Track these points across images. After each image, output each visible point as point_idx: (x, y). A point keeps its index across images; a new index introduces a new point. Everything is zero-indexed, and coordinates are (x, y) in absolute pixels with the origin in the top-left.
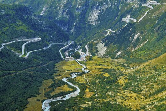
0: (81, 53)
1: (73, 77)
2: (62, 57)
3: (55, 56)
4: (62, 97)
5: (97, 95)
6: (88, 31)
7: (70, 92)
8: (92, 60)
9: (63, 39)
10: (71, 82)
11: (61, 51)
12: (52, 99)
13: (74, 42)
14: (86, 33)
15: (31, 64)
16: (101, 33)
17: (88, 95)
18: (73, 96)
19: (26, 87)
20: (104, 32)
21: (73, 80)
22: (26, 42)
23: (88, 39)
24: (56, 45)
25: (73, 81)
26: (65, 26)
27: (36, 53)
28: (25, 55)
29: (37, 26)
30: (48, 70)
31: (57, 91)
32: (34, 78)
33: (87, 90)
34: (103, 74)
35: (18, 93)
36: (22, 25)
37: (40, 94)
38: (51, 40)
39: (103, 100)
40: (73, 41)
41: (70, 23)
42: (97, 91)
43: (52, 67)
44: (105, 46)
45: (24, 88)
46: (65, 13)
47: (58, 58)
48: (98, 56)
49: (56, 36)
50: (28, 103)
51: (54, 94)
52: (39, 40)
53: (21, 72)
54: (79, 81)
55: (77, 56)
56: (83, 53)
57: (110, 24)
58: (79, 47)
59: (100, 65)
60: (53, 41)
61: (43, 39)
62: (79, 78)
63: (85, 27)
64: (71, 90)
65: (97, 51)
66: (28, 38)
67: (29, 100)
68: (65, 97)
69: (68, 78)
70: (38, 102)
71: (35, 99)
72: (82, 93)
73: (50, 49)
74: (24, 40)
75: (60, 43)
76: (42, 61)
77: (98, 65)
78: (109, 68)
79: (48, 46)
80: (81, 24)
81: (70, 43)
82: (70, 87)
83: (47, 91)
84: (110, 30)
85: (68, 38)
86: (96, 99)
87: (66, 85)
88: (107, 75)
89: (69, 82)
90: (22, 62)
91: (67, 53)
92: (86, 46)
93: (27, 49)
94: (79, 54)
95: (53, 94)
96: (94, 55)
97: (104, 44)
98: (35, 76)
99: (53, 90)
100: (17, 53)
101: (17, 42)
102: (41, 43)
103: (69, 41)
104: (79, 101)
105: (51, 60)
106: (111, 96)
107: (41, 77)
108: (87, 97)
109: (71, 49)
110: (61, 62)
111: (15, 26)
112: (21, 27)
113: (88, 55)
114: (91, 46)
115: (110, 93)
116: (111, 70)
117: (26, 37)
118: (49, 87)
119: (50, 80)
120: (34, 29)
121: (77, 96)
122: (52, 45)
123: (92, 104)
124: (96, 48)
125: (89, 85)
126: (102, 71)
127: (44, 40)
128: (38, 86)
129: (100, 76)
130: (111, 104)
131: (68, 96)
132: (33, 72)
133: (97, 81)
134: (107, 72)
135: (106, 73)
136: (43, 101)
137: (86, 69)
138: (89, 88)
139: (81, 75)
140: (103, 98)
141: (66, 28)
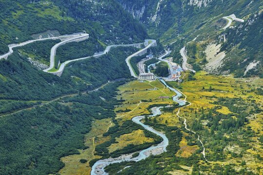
0: (170, 64)
1: (155, 115)
2: (133, 74)
3: (117, 70)
4: (131, 155)
5: (204, 153)
6: (186, 19)
7: (147, 146)
8: (195, 79)
9: (135, 36)
10: (151, 125)
11: (131, 61)
12: (110, 159)
13: (158, 42)
14: (183, 24)
15: (69, 88)
16: (215, 23)
17: (186, 152)
18: (154, 153)
19: (58, 135)
20: (219, 21)
21: (155, 121)
22: (58, 41)
23: (186, 37)
24: (121, 49)
25: (155, 124)
26: (138, 9)
27: (79, 64)
28: (56, 68)
29: (80, 9)
30: (103, 99)
31: (122, 142)
32: (74, 116)
33: (184, 142)
34: (216, 108)
35: (41, 147)
36: (50, 7)
37: (86, 148)
38: (110, 39)
39: (218, 162)
40: (155, 41)
41: (148, 2)
42: (204, 143)
43: (113, 92)
44: (221, 51)
45: (53, 137)
47: (124, 76)
48: (207, 71)
49: (121, 29)
50: (62, 166)
51: (115, 149)
52: (84, 39)
53: (47, 103)
54: (166, 122)
55: (163, 72)
56: (175, 64)
57: (233, 4)
58: (167, 53)
59: (211, 90)
60: (113, 39)
61: (93, 37)
62: (167, 116)
63: (181, 11)
64: (151, 140)
65: (205, 62)
66: (62, 35)
67: (64, 160)
68: (137, 155)
69: (143, 117)
70: (82, 165)
71: (77, 158)
72: (173, 148)
73: (106, 56)
74: (54, 38)
75: (129, 45)
76: (92, 80)
77: (206, 90)
78: (231, 96)
79: (103, 49)
80: (172, 5)
81: (150, 43)
82: (148, 134)
83: (101, 142)
84: (233, 17)
85: (145, 33)
86: (201, 161)
87: (140, 132)
88: (225, 111)
89: (145, 124)
90: (51, 82)
91: (141, 66)
92: (182, 51)
93: (61, 55)
94: (167, 67)
95: (112, 148)
96: (198, 69)
97: (220, 45)
98: (76, 112)
99: (114, 141)
100: (41, 65)
101: (41, 42)
102: (89, 44)
103: (147, 41)
104: (166, 164)
105: (108, 79)
106: (235, 156)
107: (88, 114)
108: (183, 155)
109: (150, 57)
110: (129, 84)
111: (36, 10)
112: (47, 12)
113: (187, 69)
114: (192, 51)
115: (231, 149)
116: (234, 100)
117: (57, 32)
118: (105, 135)
119: (108, 120)
120: (74, 16)
121: (163, 154)
122: (112, 49)
123: (195, 170)
124: (204, 55)
125: (188, 132)
126: (215, 103)
127: (95, 37)
128: (82, 133)
129: (210, 114)
130: (234, 171)
131: (145, 153)
132: (72, 103)
133: (205, 123)
134: (226, 105)
135: (224, 108)
136: (92, 163)
137: (182, 97)
138: (187, 138)
139: (170, 110)
140: (218, 159)
141: (141, 14)
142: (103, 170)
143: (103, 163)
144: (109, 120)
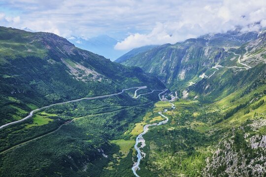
0: (172, 96)
2: (160, 99)
3: (155, 98)
5: (178, 123)
8: (179, 101)
9: (162, 88)
11: (160, 95)
15: (139, 103)
17: (173, 123)
20: (188, 84)
21: (165, 113)
22: (138, 89)
23: (177, 88)
24: (157, 91)
27: (143, 96)
28: (136, 97)
29: (145, 79)
31: (154, 119)
33: (173, 120)
34: (184, 110)
36: (136, 79)
37: (143, 121)
38: (154, 88)
40: (168, 89)
41: (167, 78)
42: (179, 120)
43: (153, 105)
44: (187, 93)
46: (164, 72)
47: (157, 100)
48: (183, 98)
49: (157, 85)
50: (135, 126)
51: (152, 122)
52: (145, 88)
53: (132, 107)
54: (168, 114)
55: (170, 98)
58: (171, 93)
61: (148, 87)
62: (169, 112)
63: (177, 80)
64: (163, 119)
65: (182, 96)
66: (139, 87)
67: (136, 124)
69: (162, 112)
70: (141, 126)
71: (139, 124)
72: (169, 122)
73: (152, 94)
74: (136, 88)
75: (159, 90)
79: (151, 91)
80: (174, 79)
81: (166, 90)
82: (162, 117)
83: (148, 119)
84: (192, 82)
85: (165, 87)
86: (177, 126)
87: (160, 116)
88: (187, 111)
90: (134, 101)
91: (163, 96)
92: (176, 92)
93: (138, 93)
96: (180, 98)
97: (187, 91)
99: (152, 119)
100: (132, 96)
101: (132, 89)
102: (147, 90)
104: (167, 127)
105: (152, 100)
106: (188, 124)
107: (145, 111)
109: (166, 94)
110: (159, 102)
111: (132, 79)
113: (177, 98)
114: (179, 92)
115: (187, 122)
118: (149, 117)
119: (150, 113)
120: (143, 81)
122: (154, 91)
124: (182, 94)
125: (175, 117)
128: (142, 116)
132: (140, 107)
136: (144, 126)
139: (170, 110)
140: (183, 125)
141: (164, 81)
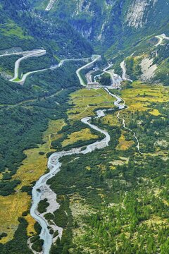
0: (113, 75)
1: (99, 116)
2: (82, 83)
3: (69, 80)
4: (80, 149)
5: (138, 147)
6: (125, 38)
7: (93, 141)
8: (132, 87)
9: (84, 52)
10: (96, 125)
11: (80, 72)
12: (63, 152)
13: (102, 57)
14: (123, 42)
15: (30, 94)
16: (148, 41)
17: (124, 145)
19: (21, 132)
20: (152, 40)
21: (99, 121)
22: (21, 56)
23: (125, 52)
24: (72, 62)
25: (99, 123)
26: (86, 30)
27: (38, 75)
28: (19, 78)
29: (39, 30)
30: (58, 104)
31: (73, 138)
32: (34, 117)
33: (122, 138)
34: (149, 110)
35: (7, 142)
36: (14, 28)
37: (43, 143)
38: (63, 54)
39: (149, 154)
40: (100, 56)
41: (95, 23)
42: (138, 138)
43: (65, 99)
44: (153, 64)
45: (17, 134)
46: (88, 7)
47: (74, 85)
48: (142, 80)
49: (71, 46)
50: (25, 157)
51: (67, 144)
52: (42, 54)
53: (12, 107)
54: (109, 122)
55: (106, 81)
56: (116, 75)
57: (163, 25)
58: (110, 66)
59: (144, 96)
60: (66, 55)
62: (110, 117)
63: (121, 31)
64: (96, 137)
65: (141, 73)
66: (24, 51)
67: (26, 152)
68: (85, 148)
69: (90, 118)
70: (40, 157)
71: (36, 151)
72: (114, 143)
73: (61, 69)
74: (17, 53)
75: (79, 60)
76: (48, 88)
77: (141, 96)
78: (161, 101)
79: (57, 63)
80: (114, 26)
81: (96, 58)
82: (94, 132)
83: (56, 138)
84: (164, 36)
85: (92, 50)
86: (136, 153)
87: (87, 130)
88: (156, 113)
89: (91, 124)
90: (15, 89)
91: (89, 76)
93: (24, 67)
94: (110, 78)
95: (65, 143)
96: (135, 79)
97: (152, 59)
98: (36, 114)
99: (66, 138)
100: (7, 76)
101: (7, 56)
102: (46, 59)
103: (93, 56)
104: (108, 156)
105: (62, 87)
106: (163, 148)
107: (45, 114)
108: (121, 149)
109: (96, 69)
110: (79, 91)
111: (3, 30)
112: (12, 32)
113: (125, 79)
114: (130, 64)
115: (160, 143)
116: (163, 104)
117: (20, 49)
118: (59, 133)
119: (61, 120)
120: (34, 35)
121: (106, 148)
122: (65, 63)
123: (130, 160)
124: (139, 67)
125: (126, 130)
126: (148, 106)
127: (51, 53)
128: (41, 131)
129: (144, 115)
130: (161, 160)
131: (91, 147)
132: (32, 107)
133: (140, 122)
134: (157, 108)
135: (155, 110)
136: (48, 155)
137: (121, 102)
138: (125, 135)
139: (112, 112)
140: (149, 151)
141: (89, 33)
142: (57, 160)
143: (57, 155)
144: (63, 120)
